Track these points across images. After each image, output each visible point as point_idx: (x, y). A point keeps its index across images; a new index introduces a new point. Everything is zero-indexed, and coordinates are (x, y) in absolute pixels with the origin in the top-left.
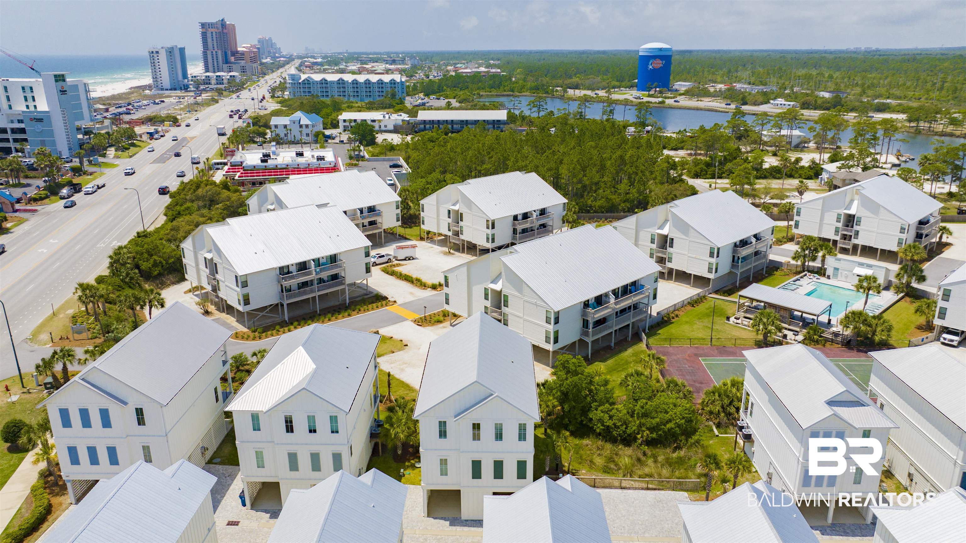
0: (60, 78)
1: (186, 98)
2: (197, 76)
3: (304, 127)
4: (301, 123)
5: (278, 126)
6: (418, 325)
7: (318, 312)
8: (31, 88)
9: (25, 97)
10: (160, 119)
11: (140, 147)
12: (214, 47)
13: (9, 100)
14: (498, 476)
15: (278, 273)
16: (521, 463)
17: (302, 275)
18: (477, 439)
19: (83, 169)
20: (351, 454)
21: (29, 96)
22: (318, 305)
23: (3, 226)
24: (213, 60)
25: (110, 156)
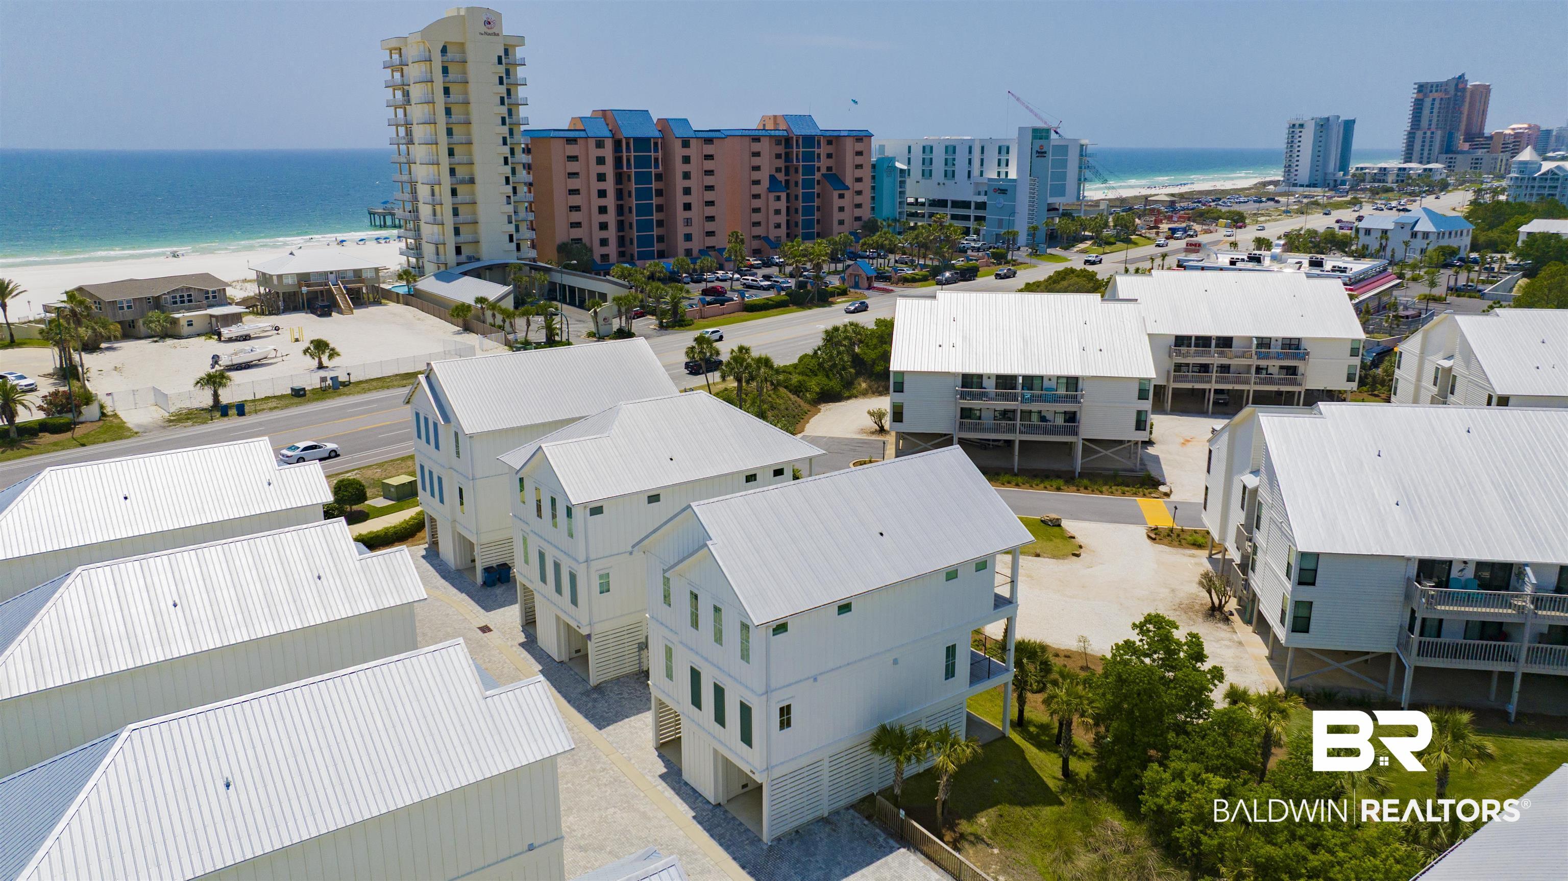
0: (1042, 134)
1: (1316, 198)
2: (1365, 169)
3: (1420, 236)
4: (1416, 229)
5: (1372, 232)
6: (1149, 537)
7: (1016, 470)
8: (1008, 148)
9: (999, 161)
10: (1215, 215)
11: (1136, 244)
12: (1430, 125)
13: (982, 164)
14: (720, 718)
15: (960, 383)
16: (746, 711)
17: (998, 397)
18: (695, 624)
19: (1009, 257)
20: (605, 589)
21: (1004, 158)
22: (1016, 458)
23: (830, 299)
24: (1423, 146)
25: (1075, 249)
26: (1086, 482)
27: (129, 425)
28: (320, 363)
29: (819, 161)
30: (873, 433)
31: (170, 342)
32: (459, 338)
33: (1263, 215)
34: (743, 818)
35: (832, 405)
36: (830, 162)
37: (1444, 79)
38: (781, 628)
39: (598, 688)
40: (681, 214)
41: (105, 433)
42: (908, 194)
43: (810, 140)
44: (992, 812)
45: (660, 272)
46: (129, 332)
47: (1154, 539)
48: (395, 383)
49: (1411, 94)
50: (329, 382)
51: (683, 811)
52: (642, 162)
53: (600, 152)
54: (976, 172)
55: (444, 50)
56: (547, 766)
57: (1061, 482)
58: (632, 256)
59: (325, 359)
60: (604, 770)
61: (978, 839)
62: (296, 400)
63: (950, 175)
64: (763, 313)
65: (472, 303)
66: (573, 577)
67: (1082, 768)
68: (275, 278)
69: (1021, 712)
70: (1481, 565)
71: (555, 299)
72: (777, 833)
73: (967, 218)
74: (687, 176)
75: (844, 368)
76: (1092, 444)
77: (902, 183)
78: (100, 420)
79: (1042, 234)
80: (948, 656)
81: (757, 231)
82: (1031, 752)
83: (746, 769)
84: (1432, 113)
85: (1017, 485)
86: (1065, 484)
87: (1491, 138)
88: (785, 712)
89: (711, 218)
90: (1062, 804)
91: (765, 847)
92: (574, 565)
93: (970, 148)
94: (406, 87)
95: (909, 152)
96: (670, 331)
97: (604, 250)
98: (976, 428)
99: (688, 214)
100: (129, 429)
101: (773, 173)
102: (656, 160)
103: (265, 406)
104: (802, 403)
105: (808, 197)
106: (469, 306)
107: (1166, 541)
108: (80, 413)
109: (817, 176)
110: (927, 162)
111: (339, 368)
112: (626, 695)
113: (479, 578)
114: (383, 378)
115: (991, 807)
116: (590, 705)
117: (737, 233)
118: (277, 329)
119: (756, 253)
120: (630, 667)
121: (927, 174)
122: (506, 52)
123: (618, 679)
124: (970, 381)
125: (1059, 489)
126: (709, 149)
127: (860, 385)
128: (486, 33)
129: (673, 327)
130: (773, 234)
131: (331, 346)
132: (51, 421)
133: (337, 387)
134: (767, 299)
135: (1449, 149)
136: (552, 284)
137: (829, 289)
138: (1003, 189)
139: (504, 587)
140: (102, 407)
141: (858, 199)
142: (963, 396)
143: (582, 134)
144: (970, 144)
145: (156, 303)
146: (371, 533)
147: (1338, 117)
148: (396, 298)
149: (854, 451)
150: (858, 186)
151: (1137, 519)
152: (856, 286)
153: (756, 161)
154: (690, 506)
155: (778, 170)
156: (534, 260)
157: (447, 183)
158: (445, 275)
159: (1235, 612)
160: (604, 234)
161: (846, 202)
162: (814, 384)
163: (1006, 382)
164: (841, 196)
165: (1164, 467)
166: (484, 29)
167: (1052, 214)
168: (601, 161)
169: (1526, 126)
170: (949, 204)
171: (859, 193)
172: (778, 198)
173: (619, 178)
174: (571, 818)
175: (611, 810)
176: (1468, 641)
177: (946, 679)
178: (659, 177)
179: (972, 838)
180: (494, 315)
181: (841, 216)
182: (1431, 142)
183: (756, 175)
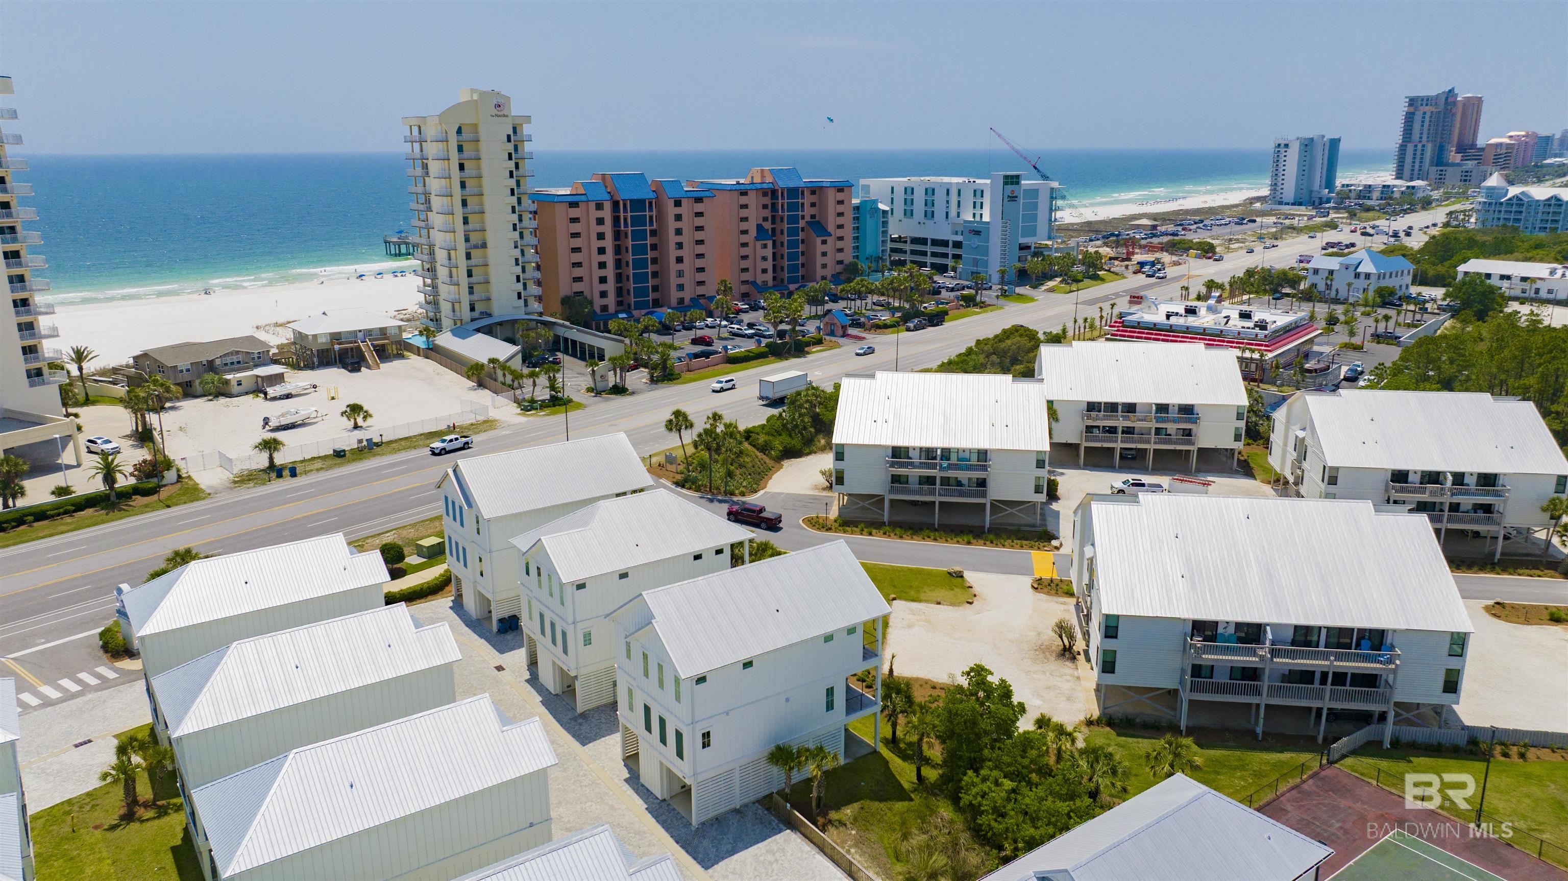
0: (1012, 180)
1: (1297, 218)
2: (1352, 185)
3: (1362, 276)
4: (1359, 270)
5: (1320, 272)
6: (1033, 587)
7: (936, 526)
8: (982, 191)
9: (975, 203)
10: (1186, 246)
11: (1103, 280)
12: (1421, 138)
13: (959, 206)
14: (663, 740)
15: (890, 453)
16: (679, 736)
17: (922, 465)
18: (646, 674)
19: (978, 298)
20: (588, 640)
21: (978, 201)
22: (937, 516)
23: (806, 349)
24: (1414, 158)
25: (1044, 288)
26: (991, 537)
27: (202, 486)
28: (356, 423)
29: (803, 211)
30: (824, 489)
31: (223, 400)
32: (474, 393)
33: (1238, 241)
34: (681, 810)
35: (794, 461)
36: (813, 211)
37: (1433, 93)
38: (701, 680)
39: (583, 715)
40: (674, 267)
41: (184, 494)
42: (890, 232)
43: (794, 192)
44: (856, 806)
45: (653, 326)
46: (188, 391)
47: (1036, 589)
48: (421, 443)
49: (1401, 109)
50: (365, 443)
51: (639, 804)
52: (638, 221)
53: (600, 214)
54: (953, 213)
55: (459, 131)
56: (541, 775)
57: (971, 538)
58: (629, 305)
59: (360, 421)
60: (585, 775)
61: (842, 823)
62: (338, 460)
63: (930, 215)
64: (744, 364)
65: (486, 362)
66: (564, 634)
67: (931, 774)
68: (310, 337)
69: (894, 733)
70: (1239, 626)
71: (559, 350)
72: (704, 819)
73: (945, 255)
74: (679, 232)
75: (805, 428)
76: (998, 506)
77: (885, 224)
78: (178, 482)
79: (1012, 275)
80: (827, 695)
81: (746, 276)
82: (895, 762)
83: (680, 775)
84: (1422, 126)
85: (935, 540)
86: (974, 538)
87: (1482, 149)
88: (706, 735)
89: (701, 270)
90: (911, 800)
91: (693, 829)
92: (565, 625)
93: (948, 191)
94: (425, 161)
95: (892, 192)
96: (660, 385)
97: (604, 301)
98: (902, 491)
99: (680, 267)
100: (203, 491)
101: (761, 222)
102: (651, 217)
103: (312, 467)
104: (768, 460)
105: (793, 244)
106: (483, 365)
107: (1046, 590)
108: (163, 477)
109: (802, 223)
110: (909, 202)
111: (374, 429)
112: (603, 720)
113: (495, 626)
114: (410, 438)
115: (856, 802)
116: (577, 728)
117: (725, 281)
118: (315, 387)
119: (744, 296)
120: (607, 700)
121: (909, 213)
122: (515, 130)
123: (598, 708)
124: (898, 453)
125: (969, 543)
126: (699, 207)
127: (819, 441)
128: (496, 115)
129: (663, 381)
130: (760, 278)
131: (365, 409)
132: (141, 486)
133: (370, 448)
134: (748, 351)
135: (1440, 160)
136: (557, 338)
137: (806, 339)
138: (977, 230)
139: (514, 634)
140: (178, 470)
141: (840, 244)
142: (892, 465)
143: (583, 198)
144: (948, 187)
145: (210, 366)
146: (410, 588)
147: (1323, 137)
148: (418, 351)
149: (805, 507)
150: (840, 233)
151: (1026, 570)
152: (832, 333)
153: (744, 213)
154: (641, 595)
155: (765, 219)
156: (541, 314)
157: (462, 247)
158: (460, 331)
159: (1082, 653)
160: (603, 287)
161: (829, 248)
162: (778, 444)
163: (929, 453)
164: (824, 242)
165: (1061, 521)
166: (495, 112)
167: (1024, 253)
168: (600, 221)
169: (1523, 133)
170: (929, 242)
171: (841, 238)
172: (765, 246)
173: (617, 235)
174: (561, 809)
175: (590, 804)
176: (1232, 681)
177: (827, 711)
178: (654, 233)
179: (837, 823)
180: (504, 375)
181: (825, 260)
182: (1422, 154)
183: (744, 226)
